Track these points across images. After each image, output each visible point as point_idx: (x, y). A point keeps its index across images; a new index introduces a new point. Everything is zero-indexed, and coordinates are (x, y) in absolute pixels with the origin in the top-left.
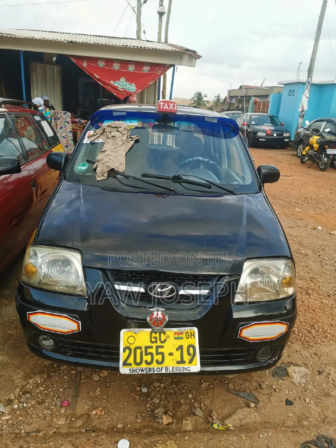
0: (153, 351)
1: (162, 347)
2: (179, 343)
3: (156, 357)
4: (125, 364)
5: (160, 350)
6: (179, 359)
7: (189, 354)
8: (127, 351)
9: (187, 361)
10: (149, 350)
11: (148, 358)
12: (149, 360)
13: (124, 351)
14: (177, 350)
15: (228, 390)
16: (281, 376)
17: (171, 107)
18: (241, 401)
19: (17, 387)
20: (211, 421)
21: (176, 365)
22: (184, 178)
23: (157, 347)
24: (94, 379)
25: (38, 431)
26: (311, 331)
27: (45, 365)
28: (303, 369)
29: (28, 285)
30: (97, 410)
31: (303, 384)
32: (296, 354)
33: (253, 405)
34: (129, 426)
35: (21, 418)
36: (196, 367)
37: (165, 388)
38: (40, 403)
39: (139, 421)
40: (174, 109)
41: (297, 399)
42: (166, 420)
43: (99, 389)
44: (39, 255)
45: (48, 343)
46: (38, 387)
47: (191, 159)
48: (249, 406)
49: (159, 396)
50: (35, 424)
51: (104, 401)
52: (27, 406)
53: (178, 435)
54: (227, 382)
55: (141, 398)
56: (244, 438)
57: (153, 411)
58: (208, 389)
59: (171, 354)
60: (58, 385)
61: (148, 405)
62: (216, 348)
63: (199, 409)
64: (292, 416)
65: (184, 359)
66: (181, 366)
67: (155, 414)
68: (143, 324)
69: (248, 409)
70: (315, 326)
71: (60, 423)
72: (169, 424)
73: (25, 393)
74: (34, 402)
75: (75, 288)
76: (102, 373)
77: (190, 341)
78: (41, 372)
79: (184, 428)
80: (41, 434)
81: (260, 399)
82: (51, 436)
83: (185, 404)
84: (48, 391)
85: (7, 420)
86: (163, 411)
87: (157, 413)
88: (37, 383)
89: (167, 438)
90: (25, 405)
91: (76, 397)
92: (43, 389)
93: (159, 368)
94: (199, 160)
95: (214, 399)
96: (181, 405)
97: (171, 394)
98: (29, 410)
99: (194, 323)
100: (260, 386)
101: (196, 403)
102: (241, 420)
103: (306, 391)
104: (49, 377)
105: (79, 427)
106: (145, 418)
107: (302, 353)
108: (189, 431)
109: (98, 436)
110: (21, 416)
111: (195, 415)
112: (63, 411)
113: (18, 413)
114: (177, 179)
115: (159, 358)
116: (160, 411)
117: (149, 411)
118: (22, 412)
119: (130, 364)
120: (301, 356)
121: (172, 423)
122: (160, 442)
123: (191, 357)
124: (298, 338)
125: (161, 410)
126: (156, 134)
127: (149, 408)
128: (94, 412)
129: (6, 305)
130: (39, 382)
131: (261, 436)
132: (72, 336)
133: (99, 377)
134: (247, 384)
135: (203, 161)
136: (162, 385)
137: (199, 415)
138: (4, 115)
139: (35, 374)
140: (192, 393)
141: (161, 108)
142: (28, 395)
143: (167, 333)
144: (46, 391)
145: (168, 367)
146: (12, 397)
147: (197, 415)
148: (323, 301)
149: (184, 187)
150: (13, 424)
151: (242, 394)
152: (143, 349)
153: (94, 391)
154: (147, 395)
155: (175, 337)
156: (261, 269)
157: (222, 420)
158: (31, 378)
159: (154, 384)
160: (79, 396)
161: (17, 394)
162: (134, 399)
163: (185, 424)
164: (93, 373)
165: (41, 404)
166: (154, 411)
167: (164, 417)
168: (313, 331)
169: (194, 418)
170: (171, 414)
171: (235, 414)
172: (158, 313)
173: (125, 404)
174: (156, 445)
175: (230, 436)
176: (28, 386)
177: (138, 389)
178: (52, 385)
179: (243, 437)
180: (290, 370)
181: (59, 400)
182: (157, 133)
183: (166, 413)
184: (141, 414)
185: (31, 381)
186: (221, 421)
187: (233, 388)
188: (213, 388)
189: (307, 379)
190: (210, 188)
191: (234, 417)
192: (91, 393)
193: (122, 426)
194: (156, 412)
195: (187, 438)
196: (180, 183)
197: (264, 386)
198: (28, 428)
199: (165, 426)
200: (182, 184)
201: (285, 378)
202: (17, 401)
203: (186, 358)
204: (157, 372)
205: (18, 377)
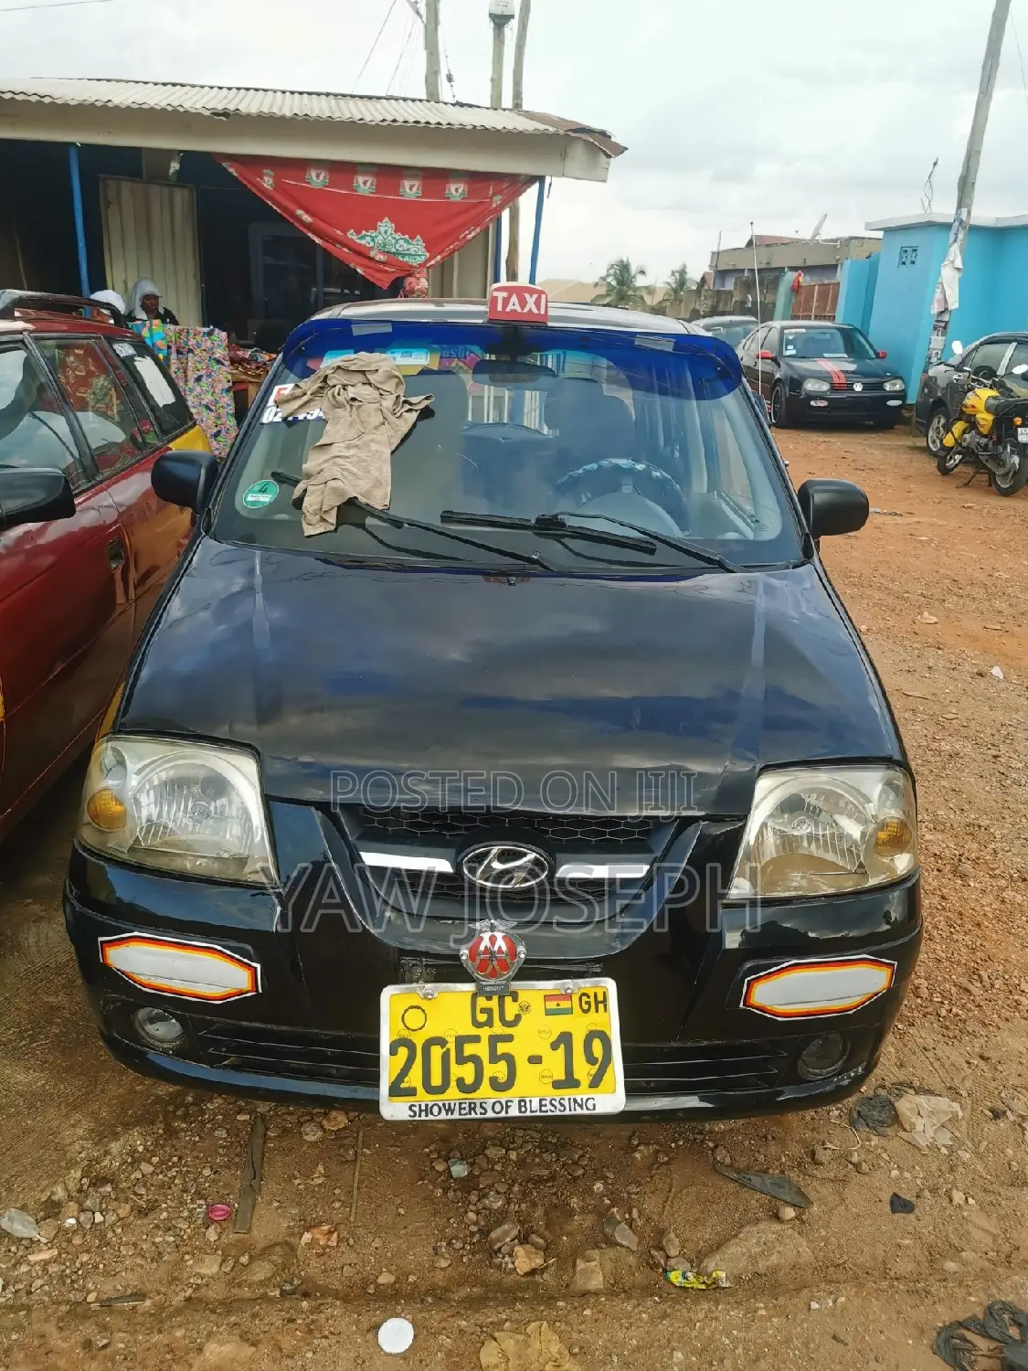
0: (482, 1050)
1: (509, 1038)
2: (559, 1024)
3: (490, 1070)
4: (396, 1091)
5: (502, 1048)
6: (561, 1075)
7: (591, 1059)
8: (403, 1052)
9: (585, 1082)
10: (469, 1049)
11: (467, 1073)
12: (469, 1079)
13: (393, 1052)
14: (554, 1046)
15: (715, 1168)
16: (877, 1126)
17: (531, 304)
18: (754, 1200)
19: (72, 1164)
20: (662, 1262)
21: (551, 1093)
22: (572, 522)
23: (494, 1040)
24: (305, 1137)
25: (140, 1295)
26: (970, 987)
27: (158, 1098)
28: (944, 1103)
29: (99, 856)
30: (316, 1231)
31: (944, 1151)
32: (923, 1058)
33: (789, 1213)
34: (412, 1279)
35: (85, 1258)
36: (611, 1098)
37: (521, 1163)
38: (142, 1213)
39: (444, 1264)
40: (539, 309)
41: (927, 1193)
42: (524, 1260)
43: (321, 1168)
44: (132, 766)
45: (165, 1031)
46: (135, 1163)
47: (594, 466)
48: (777, 1218)
49: (502, 1188)
50: (130, 1275)
51: (337, 1205)
52: (104, 1222)
53: (561, 1304)
54: (711, 1144)
55: (451, 1194)
56: (763, 1312)
57: (485, 1233)
58: (652, 1164)
59: (534, 1060)
60: (197, 1157)
61: (472, 1216)
62: (675, 1040)
63: (623, 1225)
64: (908, 1247)
65: (576, 1076)
66: (568, 1094)
67: (492, 1243)
68: (449, 970)
69: (777, 1227)
70: (982, 973)
71: (204, 1271)
72: (533, 1272)
73: (98, 1181)
74: (124, 1210)
75: (242, 861)
76: (329, 1121)
77: (594, 1020)
78: (145, 1120)
79: (580, 1283)
80: (148, 1303)
81: (812, 1196)
82: (178, 1312)
83: (583, 1210)
84: (166, 1175)
85: (46, 1263)
86: (515, 1232)
87: (498, 1240)
88: (133, 1152)
89: (527, 1315)
90: (99, 1218)
91: (251, 1191)
92: (152, 1169)
93: (500, 1103)
94: (617, 468)
95: (672, 1195)
96: (571, 1213)
97: (539, 1181)
98: (110, 1235)
99: (608, 966)
100: (813, 1154)
101: (615, 1210)
102: (753, 1259)
103: (952, 1169)
104: (171, 1132)
105: (262, 1283)
106: (463, 1256)
107: (939, 1052)
108: (596, 1293)
109: (317, 1310)
110: (88, 1251)
111: (612, 1243)
112: (212, 1234)
113: (77, 1241)
114: (549, 526)
115: (500, 1070)
116: (506, 1233)
117: (473, 1234)
118: (88, 1237)
119: (411, 1092)
120: (937, 1065)
121: (543, 1270)
122: (507, 1324)
123: (597, 1066)
124: (930, 1010)
125: (508, 1231)
126: (489, 392)
127: (476, 1223)
128: (307, 1237)
129: (40, 919)
130: (141, 1149)
131: (814, 1305)
132: (235, 1007)
133: (320, 1133)
134: (773, 1149)
135: (631, 471)
136: (513, 1155)
137: (624, 1243)
138: (22, 341)
139: (127, 1126)
140: (604, 1178)
141: (500, 308)
142: (108, 1188)
143: (522, 996)
144: (161, 1176)
145: (527, 1100)
146: (60, 1193)
147: (622, 1246)
148: (1008, 894)
149: (571, 550)
150: (62, 1277)
151: (756, 1181)
152: (452, 1046)
153: (308, 1175)
154: (468, 1184)
155: (547, 1007)
156: (812, 800)
157: (697, 1261)
158: (116, 1136)
159: (487, 1152)
160: (260, 1190)
161: (71, 1185)
162: (429, 1198)
163: (584, 1271)
164: (302, 1120)
165: (147, 1215)
166: (489, 1232)
167: (519, 1250)
168: (976, 989)
169: (611, 1253)
170: (541, 1241)
171: (737, 1241)
172: (494, 936)
173: (402, 1211)
174: (496, 1334)
175: (720, 1307)
176: (106, 1162)
177: (440, 1167)
178: (180, 1159)
179: (758, 1308)
180: (905, 1105)
181: (202, 1202)
182: (492, 387)
183: (523, 1239)
184: (449, 1244)
185: (115, 1147)
186: (691, 1262)
187: (728, 1160)
188: (667, 1163)
189: (957, 1134)
190: (652, 552)
191: (732, 1249)
192: (297, 1182)
193: (392, 1279)
194: (493, 1235)
195: (588, 1312)
196: (558, 538)
197: (822, 1155)
198: (110, 1287)
199: (523, 1279)
200: (566, 541)
201: (889, 1131)
202: (73, 1206)
203: (583, 1070)
204: (494, 1115)
205: (76, 1135)
